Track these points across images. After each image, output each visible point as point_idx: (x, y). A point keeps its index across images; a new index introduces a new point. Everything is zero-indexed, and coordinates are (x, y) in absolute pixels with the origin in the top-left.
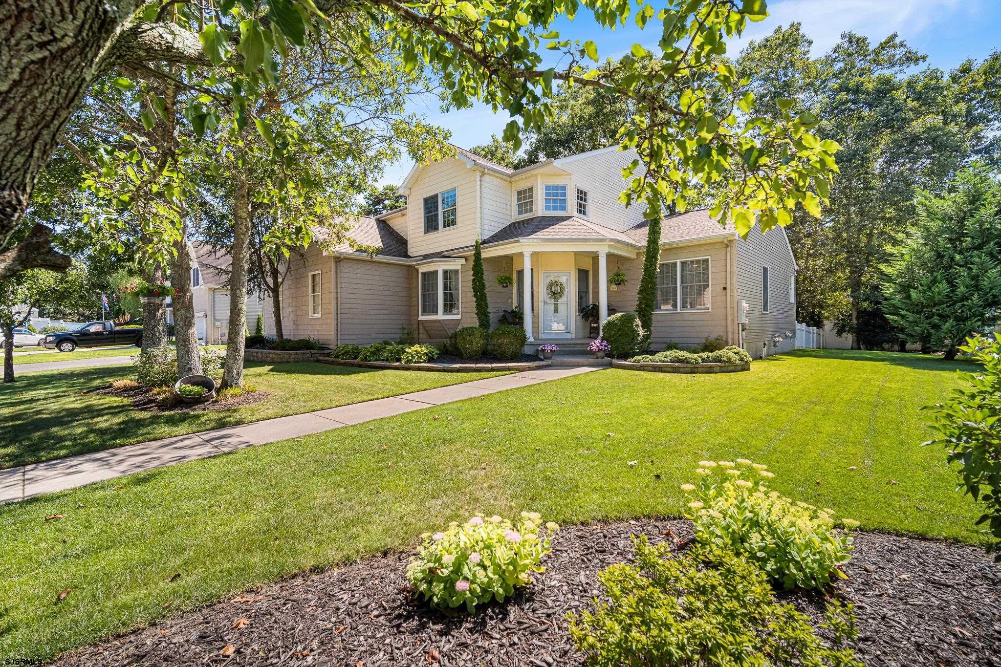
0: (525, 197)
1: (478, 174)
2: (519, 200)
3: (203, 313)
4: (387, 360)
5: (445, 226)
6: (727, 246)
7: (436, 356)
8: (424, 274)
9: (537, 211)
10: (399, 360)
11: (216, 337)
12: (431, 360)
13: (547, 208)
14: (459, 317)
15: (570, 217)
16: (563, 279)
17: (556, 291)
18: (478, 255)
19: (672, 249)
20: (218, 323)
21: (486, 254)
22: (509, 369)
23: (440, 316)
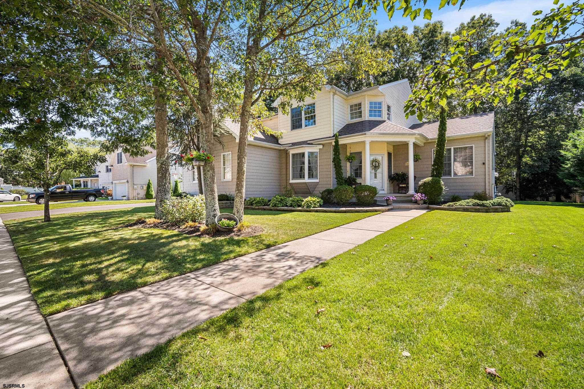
0: (357, 109)
1: (332, 94)
2: (351, 110)
3: (126, 180)
4: (291, 206)
5: (306, 126)
6: (486, 138)
7: (322, 204)
8: (293, 155)
9: (365, 117)
10: (299, 206)
11: (134, 195)
12: (320, 206)
13: (371, 116)
14: (317, 181)
15: (384, 121)
16: (379, 158)
17: (375, 165)
18: (337, 142)
19: (453, 140)
20: (135, 186)
21: (342, 141)
22: (376, 211)
23: (306, 180)
